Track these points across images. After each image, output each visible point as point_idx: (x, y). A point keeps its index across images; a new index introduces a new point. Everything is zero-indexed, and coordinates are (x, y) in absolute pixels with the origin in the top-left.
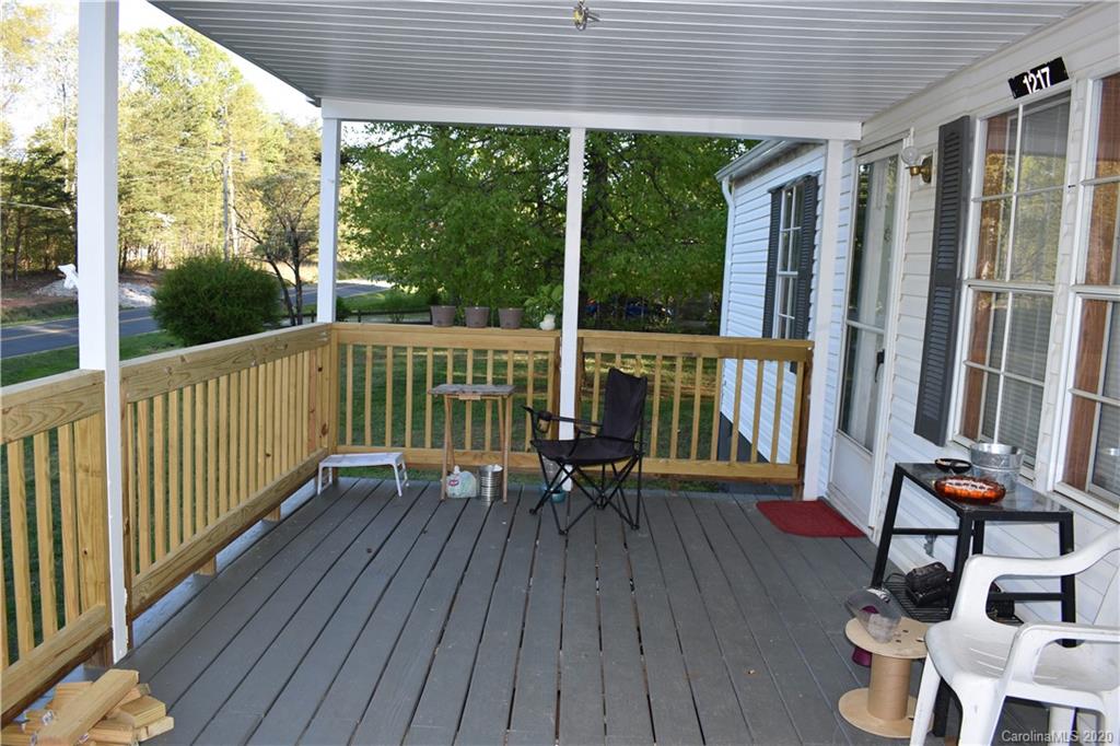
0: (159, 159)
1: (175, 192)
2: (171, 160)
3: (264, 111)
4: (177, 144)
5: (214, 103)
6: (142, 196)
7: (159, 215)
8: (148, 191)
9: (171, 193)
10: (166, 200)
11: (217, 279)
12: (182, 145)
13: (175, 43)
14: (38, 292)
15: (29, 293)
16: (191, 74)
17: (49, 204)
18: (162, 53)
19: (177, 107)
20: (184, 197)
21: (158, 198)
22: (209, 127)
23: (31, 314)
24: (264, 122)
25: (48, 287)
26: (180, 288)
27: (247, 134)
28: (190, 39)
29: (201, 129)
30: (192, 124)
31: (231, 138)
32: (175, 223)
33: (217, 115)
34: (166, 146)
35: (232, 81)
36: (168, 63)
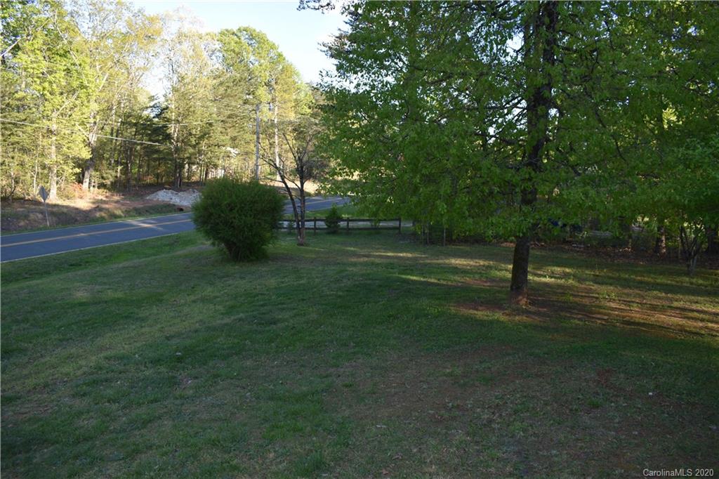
0: (229, 112)
1: (239, 134)
2: (236, 112)
3: (300, 82)
4: (241, 102)
5: (266, 76)
6: (217, 136)
7: (229, 149)
8: (221, 133)
9: (236, 134)
10: (234, 139)
11: (236, 196)
12: (245, 103)
13: (242, 38)
14: (148, 198)
15: (142, 198)
16: (252, 58)
17: (158, 141)
18: (233, 44)
19: (242, 78)
20: (245, 137)
21: (228, 137)
22: (262, 92)
23: (139, 212)
24: (298, 89)
25: (154, 194)
26: (209, 201)
27: (287, 96)
28: (252, 35)
29: (257, 93)
30: (252, 90)
31: (277, 99)
32: (239, 154)
33: (268, 84)
34: (234, 104)
35: (279, 62)
36: (237, 50)
